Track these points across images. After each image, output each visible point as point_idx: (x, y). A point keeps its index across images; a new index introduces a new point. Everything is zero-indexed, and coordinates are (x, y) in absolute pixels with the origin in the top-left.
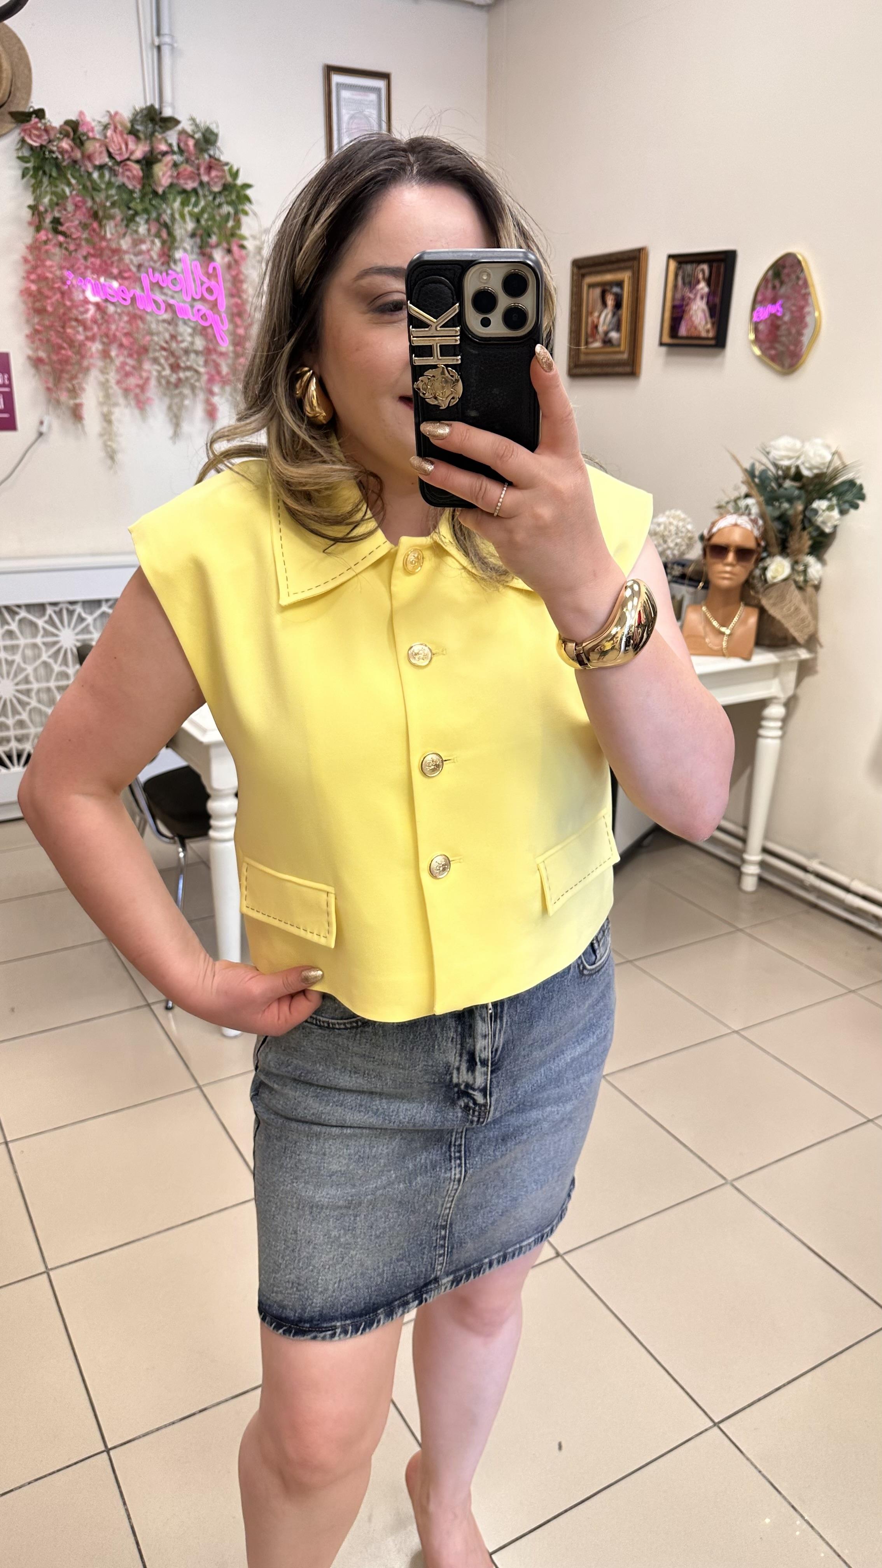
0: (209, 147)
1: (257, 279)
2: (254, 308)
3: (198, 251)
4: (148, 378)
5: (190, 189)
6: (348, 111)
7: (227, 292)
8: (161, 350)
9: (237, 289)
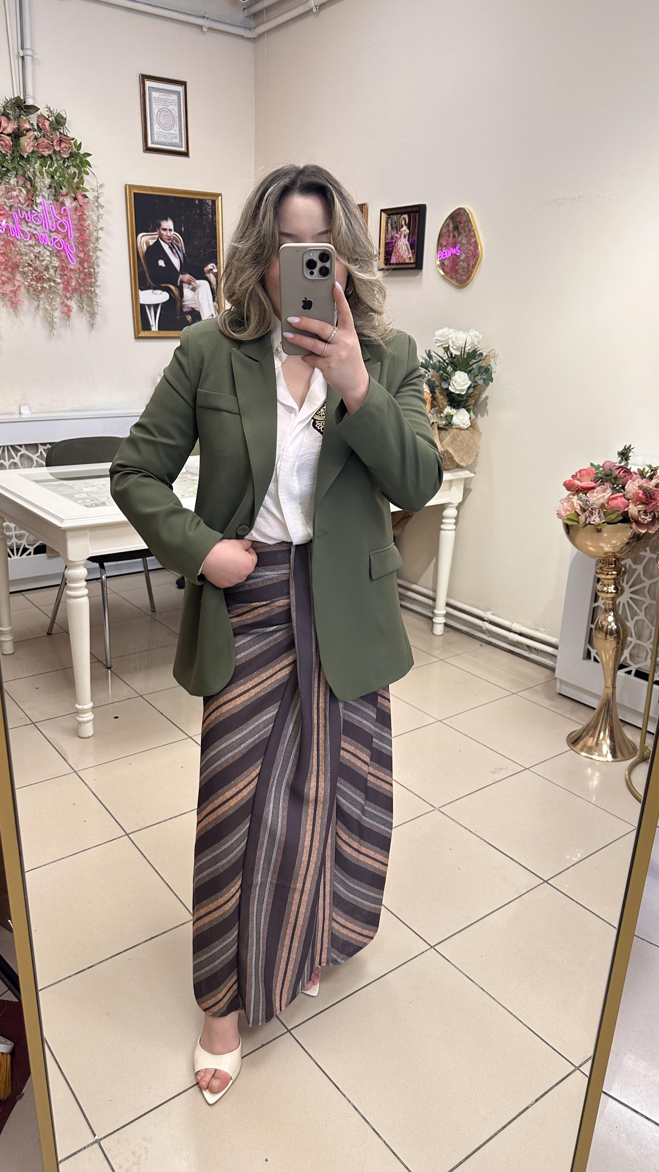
0: (60, 127)
1: (95, 219)
2: (94, 239)
3: (53, 198)
4: (19, 286)
5: (46, 155)
6: (157, 106)
7: (74, 227)
8: (28, 266)
9: (82, 225)
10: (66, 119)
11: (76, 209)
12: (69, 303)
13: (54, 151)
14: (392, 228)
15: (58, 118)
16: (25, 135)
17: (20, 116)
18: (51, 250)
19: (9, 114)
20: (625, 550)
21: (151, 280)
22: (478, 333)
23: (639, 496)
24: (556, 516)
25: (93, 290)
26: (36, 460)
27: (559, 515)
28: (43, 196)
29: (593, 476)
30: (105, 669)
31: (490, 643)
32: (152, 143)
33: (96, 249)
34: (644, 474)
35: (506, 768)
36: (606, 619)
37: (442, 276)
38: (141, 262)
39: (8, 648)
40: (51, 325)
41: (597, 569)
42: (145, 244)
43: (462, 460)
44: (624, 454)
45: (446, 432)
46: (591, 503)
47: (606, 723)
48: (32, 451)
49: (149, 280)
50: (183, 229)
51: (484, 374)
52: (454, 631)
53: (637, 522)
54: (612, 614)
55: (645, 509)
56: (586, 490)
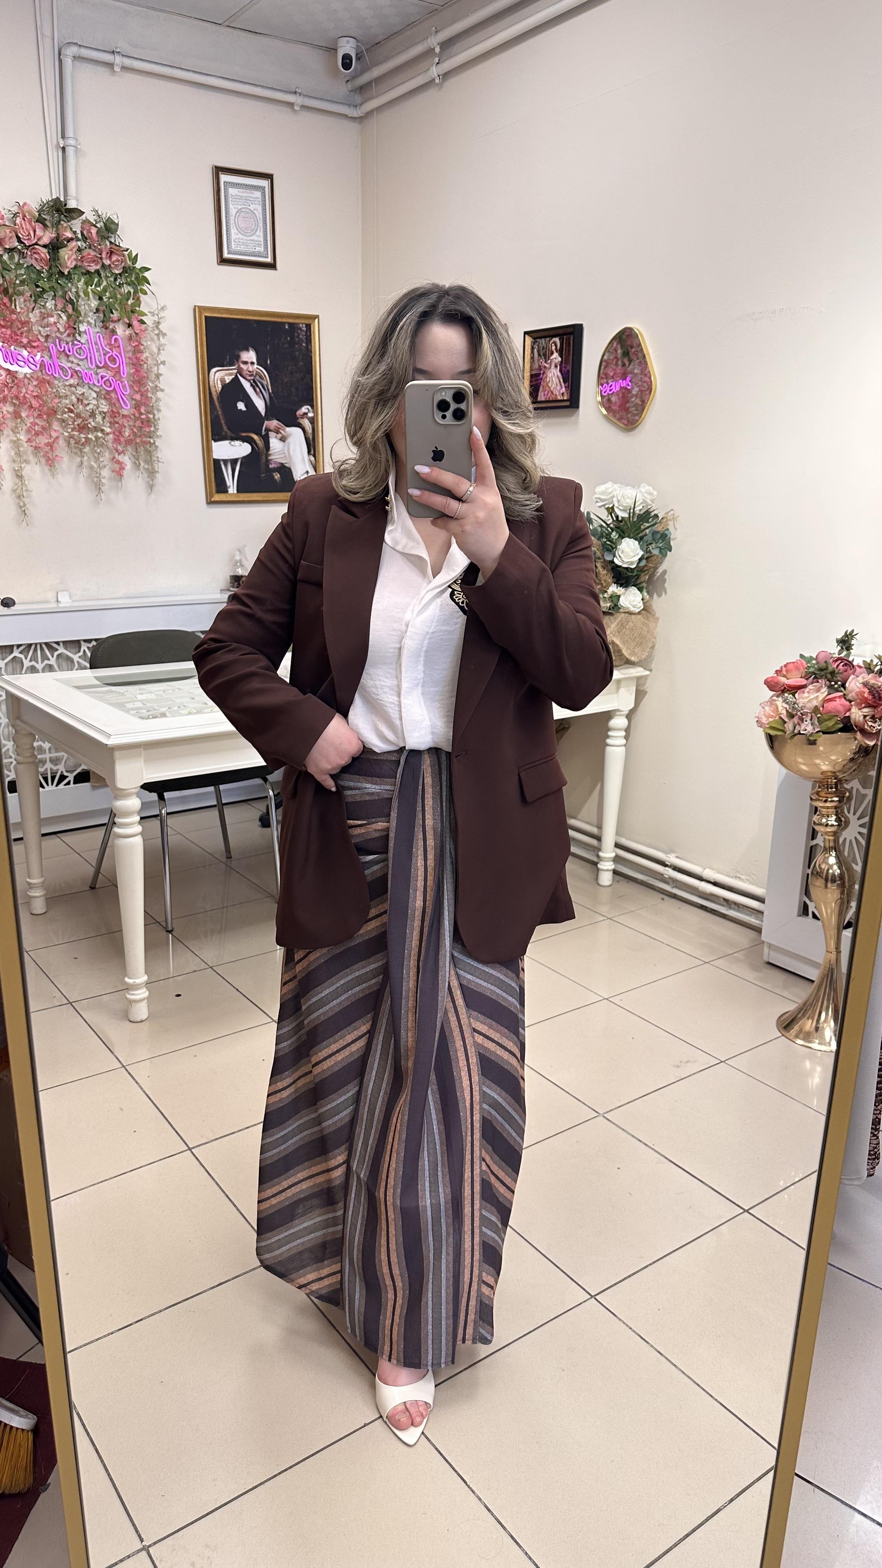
0: (110, 235)
1: (156, 350)
2: (154, 376)
3: (101, 324)
4: (57, 438)
5: (93, 271)
6: (236, 206)
7: (128, 360)
8: (69, 412)
9: (138, 359)
10: (117, 225)
11: (130, 338)
12: (120, 458)
13: (103, 265)
14: (539, 355)
15: (108, 224)
16: (66, 246)
17: (59, 222)
18: (97, 390)
19: (45, 220)
20: (849, 769)
21: (229, 428)
22: (651, 488)
23: (864, 697)
24: (756, 724)
25: (152, 441)
26: (78, 662)
27: (759, 723)
28: (89, 323)
29: (803, 671)
30: (165, 933)
31: (675, 896)
32: (228, 253)
33: (156, 389)
34: (872, 668)
35: (695, 1061)
36: (826, 860)
37: (604, 416)
38: (215, 404)
39: (39, 906)
40: (98, 487)
41: (812, 794)
42: (219, 382)
43: (633, 653)
44: (845, 642)
45: (612, 618)
46: (800, 706)
47: (828, 1000)
48: (72, 650)
49: (225, 428)
50: (269, 362)
51: (660, 541)
52: (627, 880)
53: (863, 731)
54: (834, 854)
55: (873, 713)
56: (794, 689)
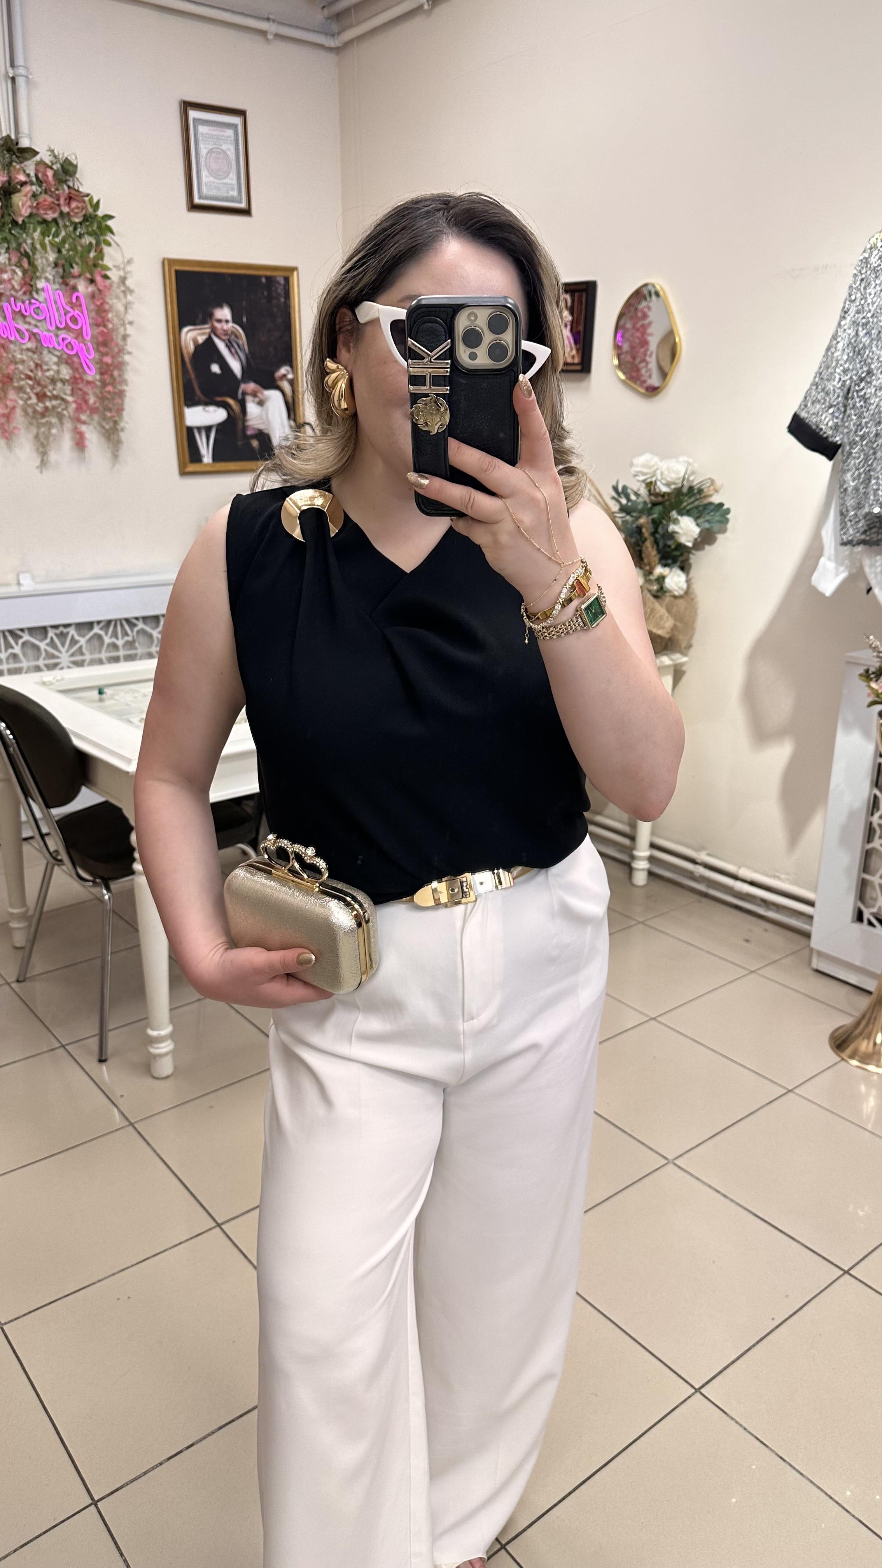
0: (68, 178)
1: (122, 309)
2: (120, 337)
3: (60, 280)
4: (13, 407)
5: (50, 219)
6: (208, 146)
7: (91, 321)
8: (26, 379)
9: (103, 319)
10: (76, 166)
11: (93, 296)
12: (83, 428)
13: (61, 213)
15: (65, 165)
16: (19, 191)
17: (10, 163)
18: (58, 354)
21: (202, 393)
28: (47, 279)
31: (707, 896)
32: (199, 199)
33: (124, 351)
35: (762, 1093)
48: (38, 638)
49: (198, 392)
50: (245, 320)
52: (663, 883)
